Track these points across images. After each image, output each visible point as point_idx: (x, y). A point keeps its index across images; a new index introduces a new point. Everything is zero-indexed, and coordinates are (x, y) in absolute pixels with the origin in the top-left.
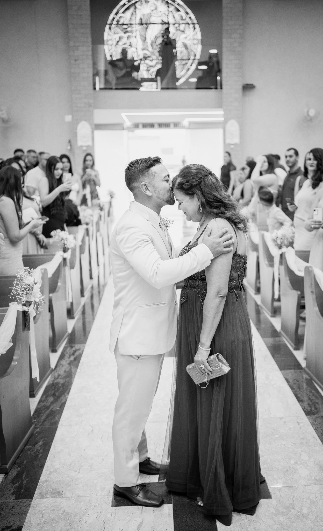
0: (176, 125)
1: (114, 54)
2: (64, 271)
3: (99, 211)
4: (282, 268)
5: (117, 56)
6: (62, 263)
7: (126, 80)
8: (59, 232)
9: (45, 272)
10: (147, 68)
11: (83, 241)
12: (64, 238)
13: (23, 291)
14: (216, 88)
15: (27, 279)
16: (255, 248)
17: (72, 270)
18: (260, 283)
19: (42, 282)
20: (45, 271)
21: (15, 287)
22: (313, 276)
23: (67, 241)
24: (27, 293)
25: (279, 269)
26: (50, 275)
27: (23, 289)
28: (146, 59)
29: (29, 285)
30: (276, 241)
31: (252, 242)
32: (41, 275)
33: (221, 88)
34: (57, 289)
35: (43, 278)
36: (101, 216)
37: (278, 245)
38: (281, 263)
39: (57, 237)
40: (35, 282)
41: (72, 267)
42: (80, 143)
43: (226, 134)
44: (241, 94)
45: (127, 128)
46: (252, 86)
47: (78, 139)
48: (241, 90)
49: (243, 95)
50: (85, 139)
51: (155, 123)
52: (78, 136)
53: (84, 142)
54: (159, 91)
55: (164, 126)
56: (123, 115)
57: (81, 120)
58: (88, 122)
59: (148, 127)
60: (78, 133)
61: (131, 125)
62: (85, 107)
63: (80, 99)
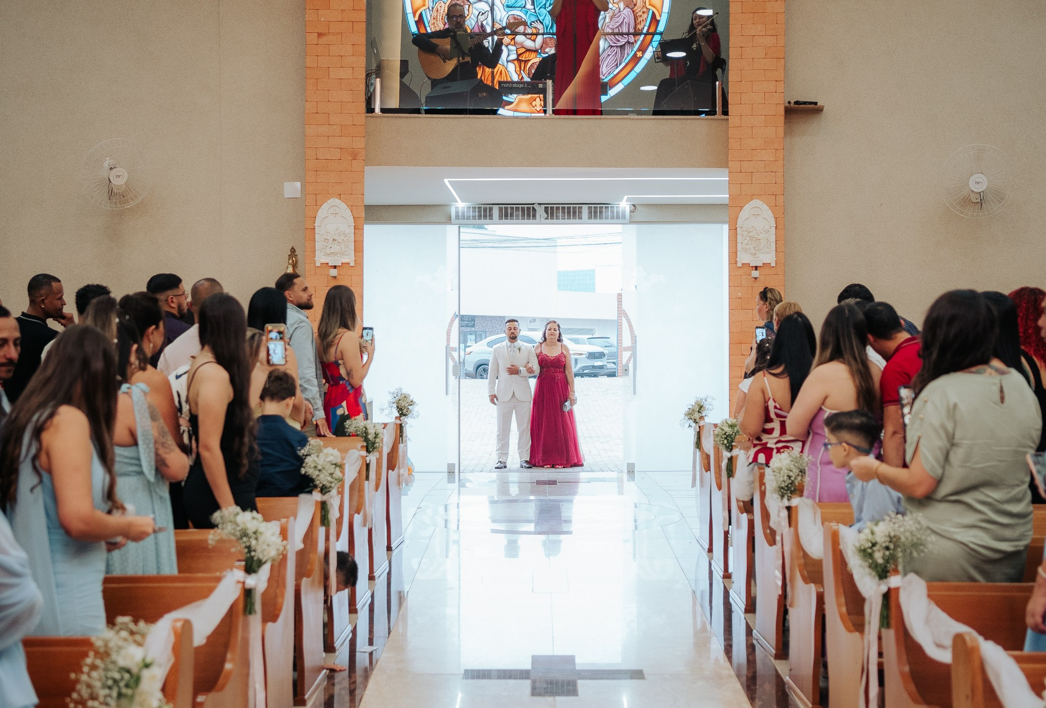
0: (597, 211)
1: (427, 18)
2: (246, 626)
3: (364, 453)
4: (890, 635)
5: (436, 23)
6: (241, 605)
7: (458, 87)
8: (237, 514)
9: (184, 632)
10: (519, 55)
11: (309, 537)
12: (250, 532)
13: (110, 688)
14: (712, 112)
15: (123, 652)
16: (813, 573)
17: (270, 625)
18: (826, 678)
19: (172, 661)
20: (187, 625)
21: (89, 675)
22: (977, 663)
23: (256, 539)
24: (120, 695)
25: (880, 638)
26: (200, 637)
27: (110, 682)
28: (515, 34)
29: (128, 671)
30: (871, 556)
31: (805, 555)
32: (172, 639)
33: (725, 112)
34: (221, 681)
35: (177, 649)
36: (368, 465)
37: (874, 566)
38: (885, 621)
39: (229, 527)
40: (148, 660)
41: (271, 615)
42: (320, 259)
43: (739, 237)
44: (781, 130)
45: (457, 217)
46: (813, 106)
47: (318, 246)
48: (782, 119)
49: (788, 132)
50: (336, 248)
51: (539, 204)
52: (318, 238)
53: (334, 254)
54: (549, 119)
55: (560, 214)
56: (447, 181)
57: (327, 195)
58: (345, 201)
59: (518, 218)
60: (317, 230)
61: (469, 209)
62: (340, 159)
63: (328, 137)
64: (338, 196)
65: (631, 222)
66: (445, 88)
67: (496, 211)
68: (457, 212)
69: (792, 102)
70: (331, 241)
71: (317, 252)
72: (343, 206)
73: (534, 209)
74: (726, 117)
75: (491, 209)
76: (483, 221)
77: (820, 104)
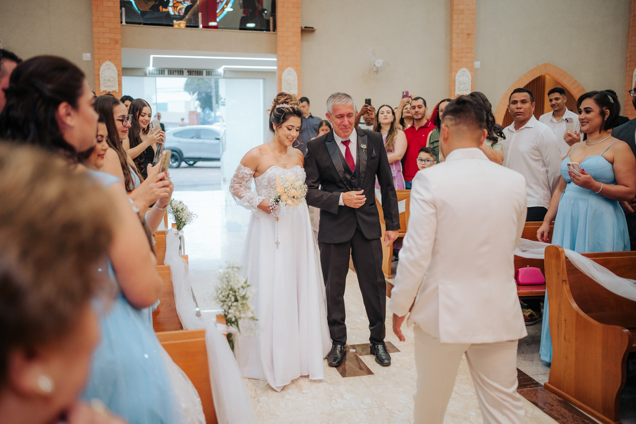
0: (210, 72)
10: (174, 4)
14: (268, 30)
42: (103, 88)
43: (283, 84)
44: (300, 38)
45: (149, 74)
46: (312, 29)
47: (101, 83)
48: (299, 34)
49: (302, 40)
50: (109, 84)
51: (185, 69)
52: (101, 79)
53: (109, 86)
54: (200, 30)
55: (194, 73)
56: (152, 57)
57: (104, 60)
58: (113, 62)
59: (176, 75)
60: (101, 75)
61: (154, 70)
62: (110, 43)
63: (104, 33)
64: (110, 60)
65: (224, 78)
66: (152, 14)
67: (166, 72)
68: (149, 71)
69: (303, 27)
70: (107, 80)
71: (101, 86)
72: (112, 65)
73: (183, 72)
74: (274, 32)
75: (164, 71)
76: (160, 75)
77: (315, 28)
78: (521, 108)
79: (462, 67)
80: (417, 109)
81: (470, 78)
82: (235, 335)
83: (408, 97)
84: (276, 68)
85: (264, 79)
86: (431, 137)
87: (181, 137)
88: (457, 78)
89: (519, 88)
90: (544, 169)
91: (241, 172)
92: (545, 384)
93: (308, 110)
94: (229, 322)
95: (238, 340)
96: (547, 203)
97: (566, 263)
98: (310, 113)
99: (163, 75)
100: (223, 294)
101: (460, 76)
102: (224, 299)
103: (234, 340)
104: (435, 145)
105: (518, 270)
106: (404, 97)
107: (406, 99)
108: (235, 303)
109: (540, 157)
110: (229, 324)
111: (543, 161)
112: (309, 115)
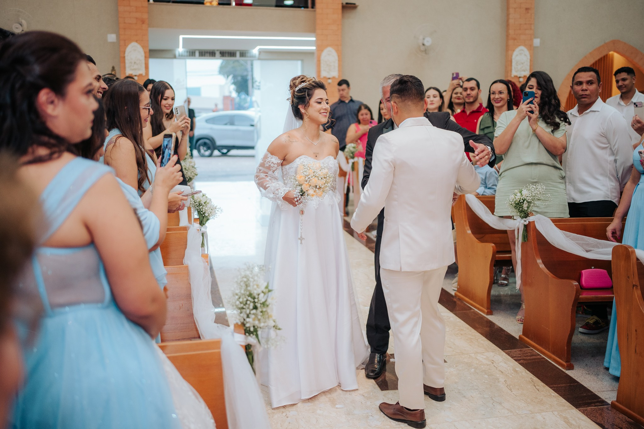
0: (242, 54)
14: (306, 7)
43: (322, 65)
44: (340, 16)
45: (179, 56)
46: (353, 5)
47: (127, 65)
48: (340, 11)
49: (343, 17)
50: (136, 67)
51: (218, 50)
52: (127, 61)
53: (135, 69)
54: (233, 7)
55: (227, 55)
56: (181, 37)
57: (130, 41)
58: (140, 44)
59: (207, 56)
60: (126, 58)
61: (185, 52)
62: (136, 23)
63: (130, 12)
64: (136, 41)
65: (259, 59)
67: (197, 54)
68: (179, 53)
69: (344, 4)
70: (133, 63)
71: (126, 68)
72: (140, 47)
73: (215, 53)
74: (312, 9)
75: (195, 52)
76: (191, 57)
77: (357, 4)
78: (586, 90)
79: (520, 45)
80: (469, 92)
81: (529, 57)
82: (255, 346)
83: (458, 79)
84: (314, 48)
85: (302, 60)
86: (481, 123)
87: (214, 123)
88: (514, 57)
89: (584, 67)
90: (612, 158)
91: (267, 161)
92: (612, 403)
93: (348, 93)
94: (247, 332)
95: (258, 351)
96: (615, 196)
97: (637, 265)
98: (351, 97)
99: (193, 57)
100: (241, 300)
101: (517, 55)
102: (242, 305)
103: (253, 351)
104: (486, 131)
105: (582, 272)
106: (453, 79)
107: (456, 82)
108: (254, 311)
109: (607, 144)
110: (247, 334)
111: (611, 149)
112: (350, 99)
